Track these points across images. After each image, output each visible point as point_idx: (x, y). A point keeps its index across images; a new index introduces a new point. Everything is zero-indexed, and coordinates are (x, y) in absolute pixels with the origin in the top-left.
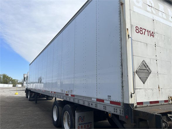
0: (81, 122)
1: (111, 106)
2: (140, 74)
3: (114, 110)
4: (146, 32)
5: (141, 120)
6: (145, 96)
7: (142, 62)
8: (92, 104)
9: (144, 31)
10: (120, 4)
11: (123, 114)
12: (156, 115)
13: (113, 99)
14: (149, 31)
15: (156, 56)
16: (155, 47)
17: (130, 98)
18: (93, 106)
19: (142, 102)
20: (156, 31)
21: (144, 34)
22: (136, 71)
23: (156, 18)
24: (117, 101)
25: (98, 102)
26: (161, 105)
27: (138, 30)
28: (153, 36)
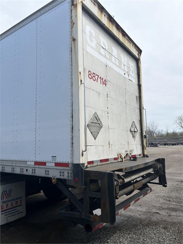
0: (5, 199)
1: (56, 169)
2: (91, 128)
3: (60, 174)
4: (99, 79)
5: (92, 181)
6: (96, 153)
7: (94, 114)
8: (27, 170)
9: (96, 77)
10: (72, 39)
11: (71, 177)
12: (108, 173)
13: (59, 160)
14: (102, 78)
15: (108, 108)
16: (107, 97)
17: (81, 156)
18: (30, 173)
19: (93, 161)
20: (108, 79)
21: (97, 82)
22: (88, 124)
23: (109, 63)
24: (64, 162)
25: (37, 166)
26: (111, 163)
27: (91, 75)
28: (106, 85)
